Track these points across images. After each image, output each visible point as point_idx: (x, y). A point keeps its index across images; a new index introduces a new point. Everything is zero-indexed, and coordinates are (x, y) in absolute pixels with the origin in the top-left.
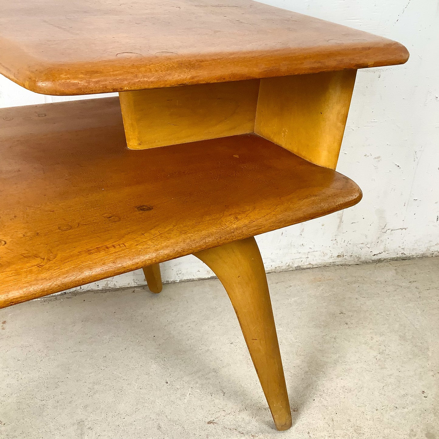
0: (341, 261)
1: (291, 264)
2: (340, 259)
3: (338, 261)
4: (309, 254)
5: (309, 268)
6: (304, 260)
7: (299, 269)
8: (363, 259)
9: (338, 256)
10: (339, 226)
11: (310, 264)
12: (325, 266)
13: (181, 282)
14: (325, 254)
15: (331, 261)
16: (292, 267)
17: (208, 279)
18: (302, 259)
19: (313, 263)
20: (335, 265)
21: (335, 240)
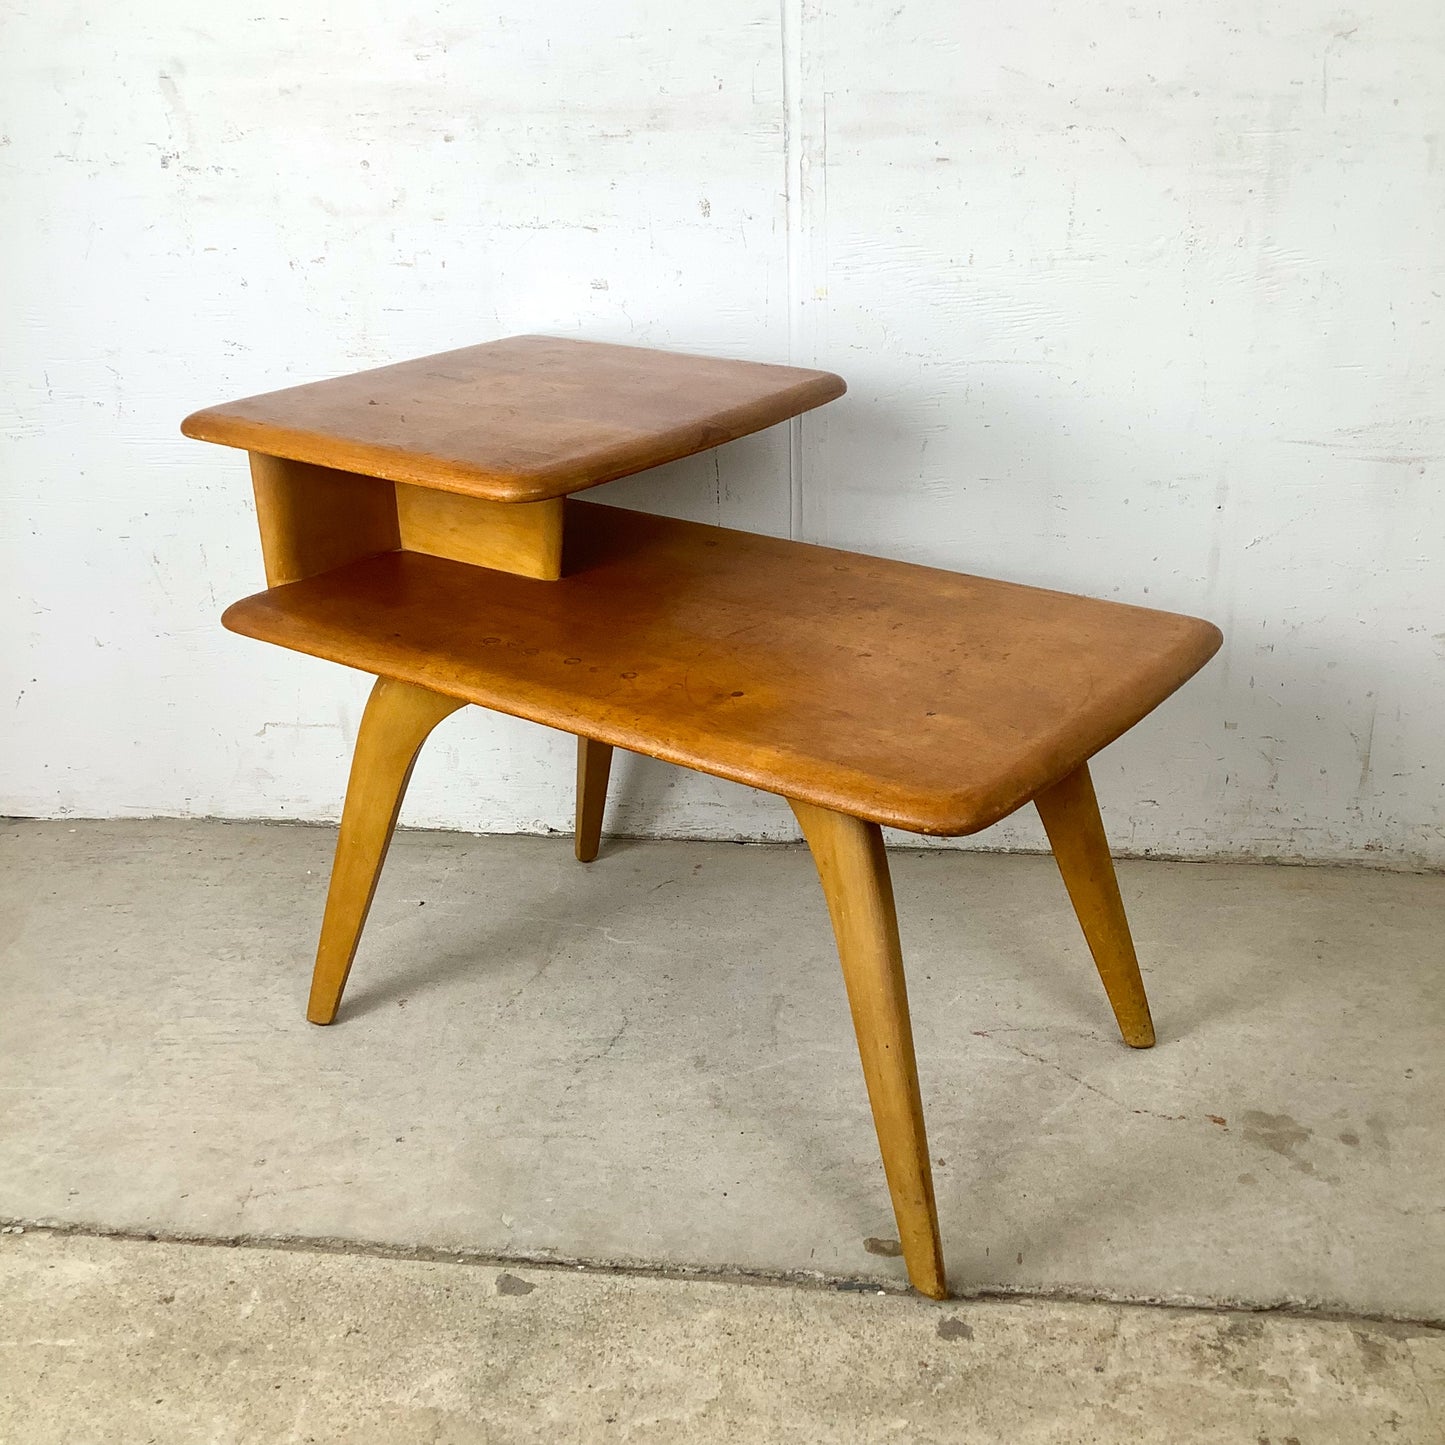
0: (1377, 861)
1: (1252, 849)
2: (1370, 855)
3: (1368, 860)
4: (1295, 832)
5: (1297, 865)
6: (1284, 845)
7: (1272, 863)
8: (1432, 862)
9: (1368, 847)
10: (1363, 779)
11: (1299, 856)
12: (1337, 866)
13: (1013, 852)
14: (1335, 840)
15: (1351, 855)
16: (1255, 858)
18: (1278, 843)
19: (1309, 855)
20: (1362, 866)
21: (1357, 808)
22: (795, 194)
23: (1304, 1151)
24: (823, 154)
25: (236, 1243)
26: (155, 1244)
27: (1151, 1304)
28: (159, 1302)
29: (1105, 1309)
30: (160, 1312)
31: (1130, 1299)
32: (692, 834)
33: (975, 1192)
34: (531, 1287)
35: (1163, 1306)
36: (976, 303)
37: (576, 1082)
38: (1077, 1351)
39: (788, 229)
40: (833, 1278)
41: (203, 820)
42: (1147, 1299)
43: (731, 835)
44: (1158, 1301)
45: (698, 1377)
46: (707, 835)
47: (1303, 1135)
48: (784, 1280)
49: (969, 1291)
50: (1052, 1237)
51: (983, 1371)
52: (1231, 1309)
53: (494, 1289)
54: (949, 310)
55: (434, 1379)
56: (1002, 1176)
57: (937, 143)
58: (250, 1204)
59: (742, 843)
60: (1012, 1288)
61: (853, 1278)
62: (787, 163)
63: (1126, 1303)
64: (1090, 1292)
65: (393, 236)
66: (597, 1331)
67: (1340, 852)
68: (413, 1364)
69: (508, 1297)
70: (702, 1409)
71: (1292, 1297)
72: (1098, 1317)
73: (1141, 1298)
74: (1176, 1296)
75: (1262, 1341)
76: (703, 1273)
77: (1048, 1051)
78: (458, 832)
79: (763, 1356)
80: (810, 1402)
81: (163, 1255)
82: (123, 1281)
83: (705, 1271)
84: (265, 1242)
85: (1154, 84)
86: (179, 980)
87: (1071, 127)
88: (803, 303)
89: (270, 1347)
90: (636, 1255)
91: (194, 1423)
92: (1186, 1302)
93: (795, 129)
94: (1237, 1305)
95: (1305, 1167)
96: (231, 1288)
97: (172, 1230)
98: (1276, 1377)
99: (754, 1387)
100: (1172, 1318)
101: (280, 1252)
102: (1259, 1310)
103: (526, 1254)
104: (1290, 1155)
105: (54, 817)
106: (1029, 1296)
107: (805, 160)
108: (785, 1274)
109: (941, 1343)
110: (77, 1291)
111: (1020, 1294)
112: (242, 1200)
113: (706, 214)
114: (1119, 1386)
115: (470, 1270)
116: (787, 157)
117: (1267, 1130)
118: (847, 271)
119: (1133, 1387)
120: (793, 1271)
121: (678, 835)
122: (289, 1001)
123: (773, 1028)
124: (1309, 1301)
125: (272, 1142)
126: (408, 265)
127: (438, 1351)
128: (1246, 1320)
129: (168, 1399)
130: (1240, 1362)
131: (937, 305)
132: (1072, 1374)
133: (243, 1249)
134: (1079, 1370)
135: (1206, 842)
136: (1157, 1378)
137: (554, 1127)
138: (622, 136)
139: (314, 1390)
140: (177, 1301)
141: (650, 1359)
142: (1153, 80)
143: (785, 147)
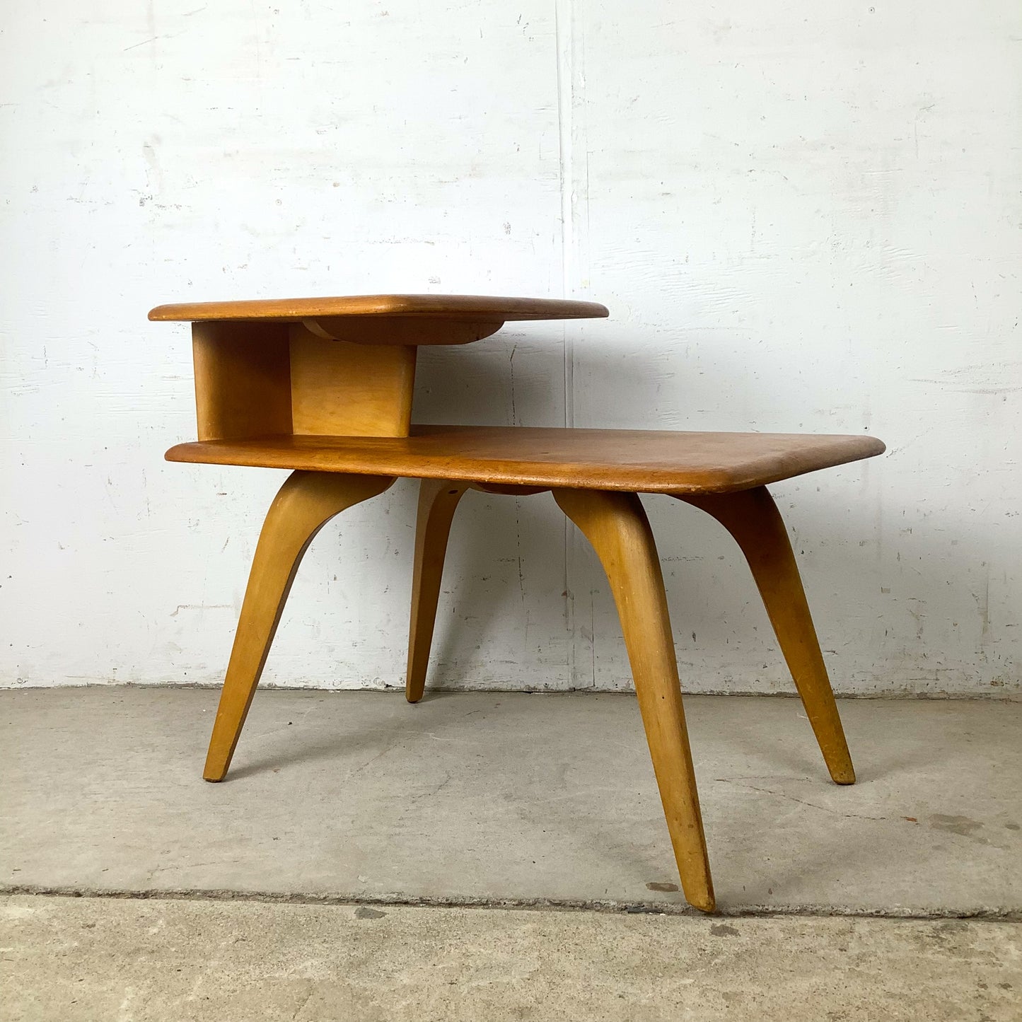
0: (1001, 694)
1: (909, 687)
2: (995, 690)
3: (994, 693)
4: (938, 673)
5: (942, 699)
6: (932, 683)
7: (923, 697)
9: (994, 683)
10: (985, 630)
11: (943, 692)
12: (972, 698)
13: (732, 695)
14: (968, 678)
15: (981, 690)
16: (911, 694)
17: (773, 696)
18: (927, 682)
19: (950, 690)
20: (990, 698)
21: (982, 652)
22: (568, 218)
23: (979, 833)
24: (587, 191)
25: (146, 895)
26: (81, 899)
27: (877, 915)
28: (83, 927)
29: (841, 919)
30: (84, 933)
31: (859, 911)
32: (493, 686)
33: (729, 858)
34: (384, 914)
35: (886, 916)
36: (692, 288)
37: (413, 807)
38: (824, 941)
39: (563, 242)
40: (624, 905)
41: (125, 686)
42: (873, 911)
43: (522, 687)
44: (883, 913)
45: (521, 959)
46: (504, 687)
47: (978, 826)
48: (585, 907)
49: (732, 910)
50: (794, 880)
51: (751, 953)
52: (940, 916)
53: (354, 917)
54: (673, 293)
55: (308, 964)
56: (749, 850)
57: (662, 183)
58: (157, 874)
59: (530, 693)
60: (766, 907)
61: (640, 904)
62: (562, 198)
63: (857, 915)
64: (828, 909)
65: (295, 249)
66: (438, 936)
67: (972, 687)
68: (289, 956)
69: (364, 920)
70: (527, 976)
71: (987, 908)
72: (837, 923)
73: (869, 911)
74: (896, 909)
75: (969, 933)
76: (520, 904)
77: (774, 788)
78: (316, 689)
79: (572, 947)
80: (614, 971)
81: (87, 904)
82: (54, 917)
83: (522, 904)
84: (170, 894)
85: (805, 142)
86: (104, 763)
87: (751, 171)
88: (573, 291)
89: (173, 950)
90: (465, 895)
91: (109, 992)
92: (904, 913)
93: (568, 176)
94: (945, 913)
95: (983, 841)
96: (142, 920)
97: (95, 888)
98: (984, 951)
99: (567, 964)
100: (895, 923)
101: (182, 901)
102: (963, 917)
103: (378, 897)
104: (971, 835)
105: (13, 687)
106: (781, 913)
107: (574, 196)
108: (585, 903)
109: (714, 938)
110: (17, 922)
111: (774, 912)
112: (152, 872)
113: (508, 232)
114: (861, 958)
115: (334, 907)
116: (562, 195)
117: (948, 824)
118: (603, 269)
119: (872, 959)
120: (592, 901)
121: (482, 686)
122: (190, 771)
123: (563, 779)
124: (1000, 910)
125: (176, 842)
126: (304, 269)
127: (310, 949)
128: (954, 922)
129: (88, 978)
130: (953, 944)
131: (664, 290)
132: (821, 953)
133: (151, 900)
134: (827, 951)
135: (875, 683)
136: (889, 954)
137: (398, 830)
138: (452, 182)
139: (209, 971)
140: (97, 926)
141: (482, 950)
142: (804, 140)
143: (561, 188)
